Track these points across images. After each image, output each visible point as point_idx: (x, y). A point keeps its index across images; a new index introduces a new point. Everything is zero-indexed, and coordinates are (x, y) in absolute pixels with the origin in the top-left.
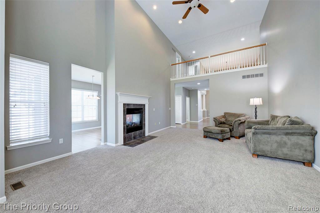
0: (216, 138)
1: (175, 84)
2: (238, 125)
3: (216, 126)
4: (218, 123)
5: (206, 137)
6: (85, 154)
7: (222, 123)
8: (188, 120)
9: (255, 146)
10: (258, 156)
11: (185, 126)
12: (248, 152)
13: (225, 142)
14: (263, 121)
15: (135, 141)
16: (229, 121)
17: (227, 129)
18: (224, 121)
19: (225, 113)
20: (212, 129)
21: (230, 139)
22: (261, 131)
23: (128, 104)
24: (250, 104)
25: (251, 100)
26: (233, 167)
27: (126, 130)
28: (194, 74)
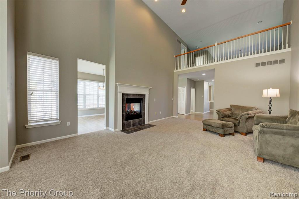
0: (216, 132)
1: (178, 75)
2: (245, 120)
3: (219, 119)
4: (221, 116)
5: (205, 130)
6: (86, 136)
7: (225, 116)
8: (193, 111)
9: (261, 147)
10: (265, 160)
11: (188, 117)
12: (253, 153)
13: (227, 138)
14: (279, 117)
15: (134, 128)
16: (236, 114)
17: (232, 124)
18: (230, 115)
19: (232, 106)
20: (212, 122)
21: (234, 135)
22: (270, 129)
23: (128, 94)
24: (262, 97)
25: (265, 91)
26: (227, 170)
27: (125, 118)
28: (202, 64)
